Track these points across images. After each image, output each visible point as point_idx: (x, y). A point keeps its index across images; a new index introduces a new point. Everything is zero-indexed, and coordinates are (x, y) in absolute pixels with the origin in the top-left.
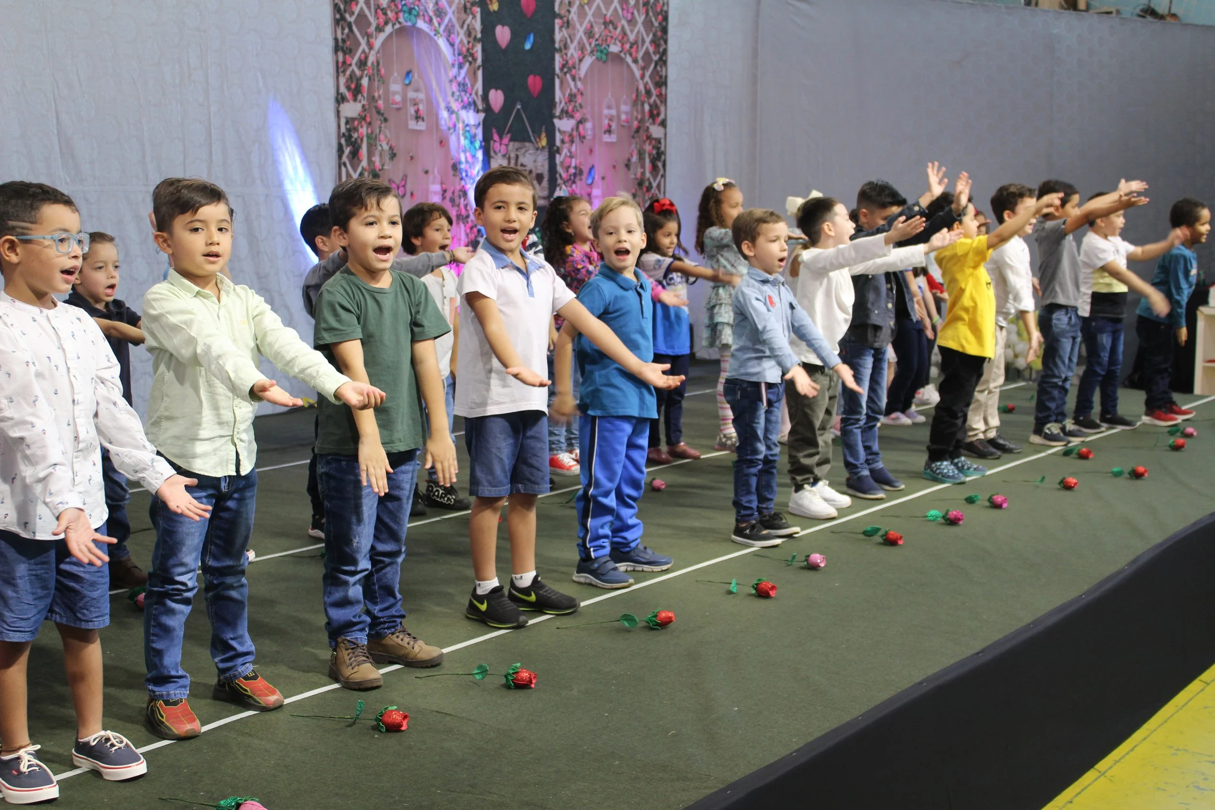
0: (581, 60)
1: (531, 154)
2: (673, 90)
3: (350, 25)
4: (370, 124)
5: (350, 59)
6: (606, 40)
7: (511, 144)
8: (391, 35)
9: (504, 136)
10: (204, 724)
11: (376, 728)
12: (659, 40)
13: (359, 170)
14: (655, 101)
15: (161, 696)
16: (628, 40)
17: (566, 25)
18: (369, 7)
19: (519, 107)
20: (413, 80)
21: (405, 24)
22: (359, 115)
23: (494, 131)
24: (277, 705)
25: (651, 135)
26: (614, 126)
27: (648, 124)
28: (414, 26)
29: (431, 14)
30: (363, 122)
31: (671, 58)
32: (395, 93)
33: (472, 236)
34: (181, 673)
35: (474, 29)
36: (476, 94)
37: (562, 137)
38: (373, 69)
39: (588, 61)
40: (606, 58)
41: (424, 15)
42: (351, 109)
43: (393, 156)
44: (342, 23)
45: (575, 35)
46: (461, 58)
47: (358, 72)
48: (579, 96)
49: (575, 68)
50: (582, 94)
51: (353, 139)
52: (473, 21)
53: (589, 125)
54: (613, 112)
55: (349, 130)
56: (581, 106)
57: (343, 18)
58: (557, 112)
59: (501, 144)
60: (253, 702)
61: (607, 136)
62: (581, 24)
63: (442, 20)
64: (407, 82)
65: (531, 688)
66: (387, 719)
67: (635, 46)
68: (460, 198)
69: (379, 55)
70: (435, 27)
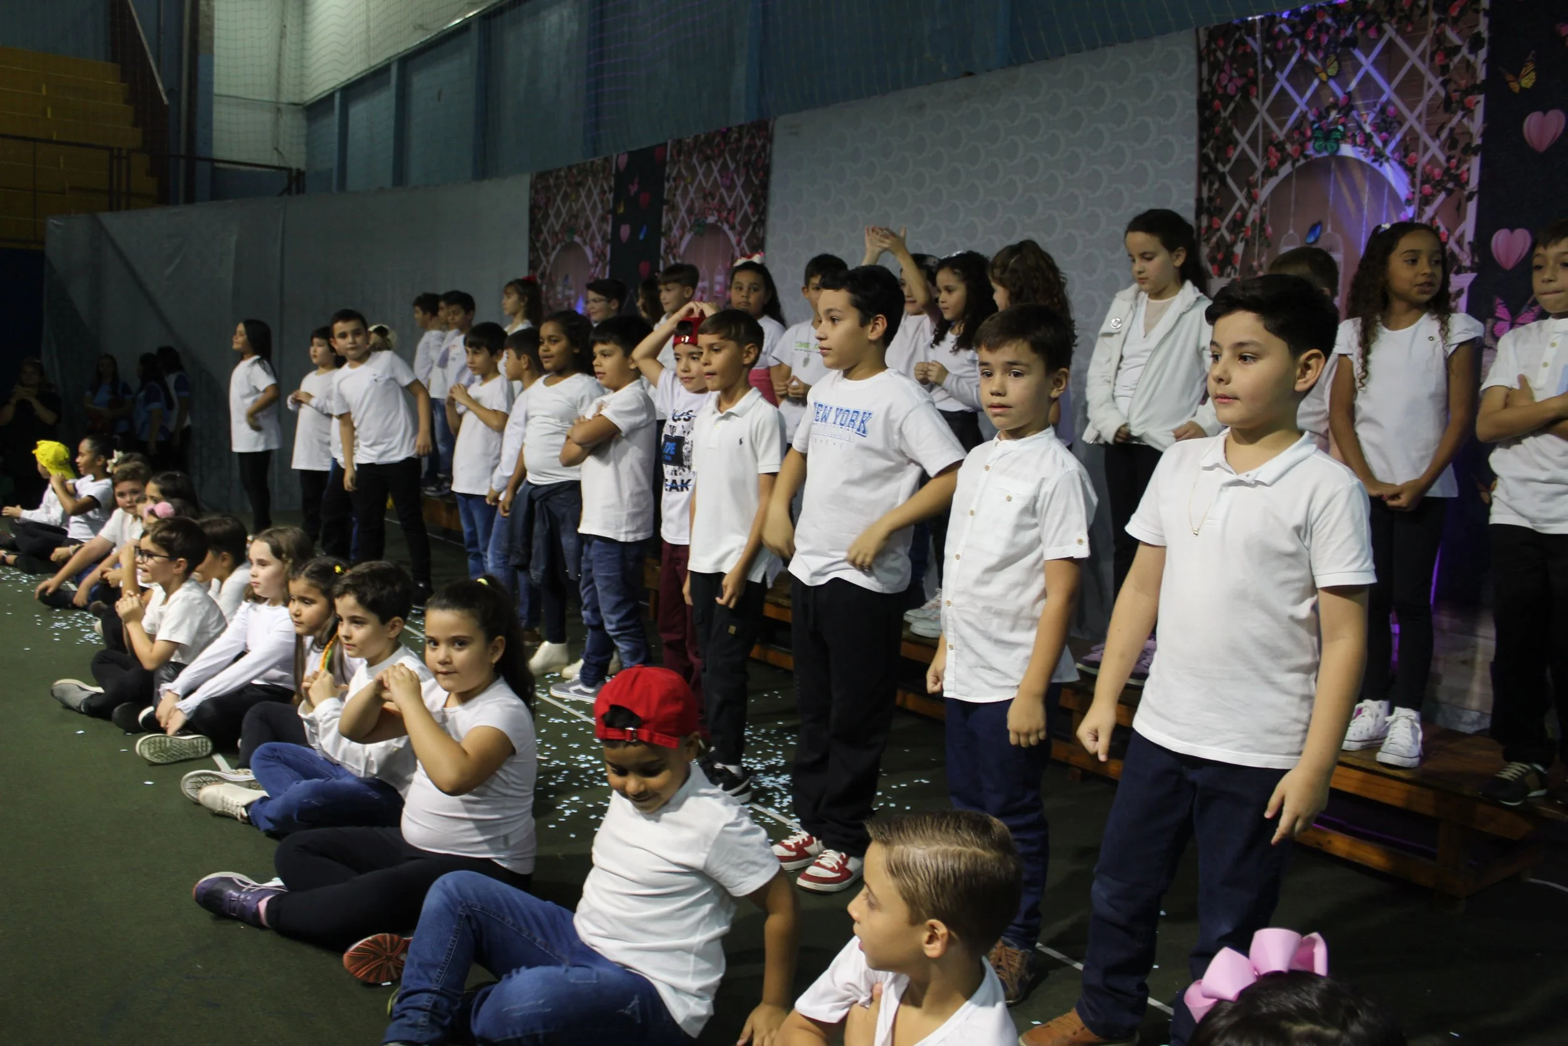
3: (1222, 179)
5: (1219, 221)
8: (1288, 177)
9: (1525, 308)
18: (1254, 147)
20: (1323, 235)
21: (1319, 156)
23: (1498, 301)
28: (1333, 155)
29: (1368, 129)
36: (1459, 242)
38: (1253, 230)
41: (1354, 136)
44: (1211, 176)
46: (1427, 188)
47: (1228, 237)
52: (1465, 121)
57: (1213, 170)
63: (1392, 134)
69: (1264, 209)
70: (1376, 147)
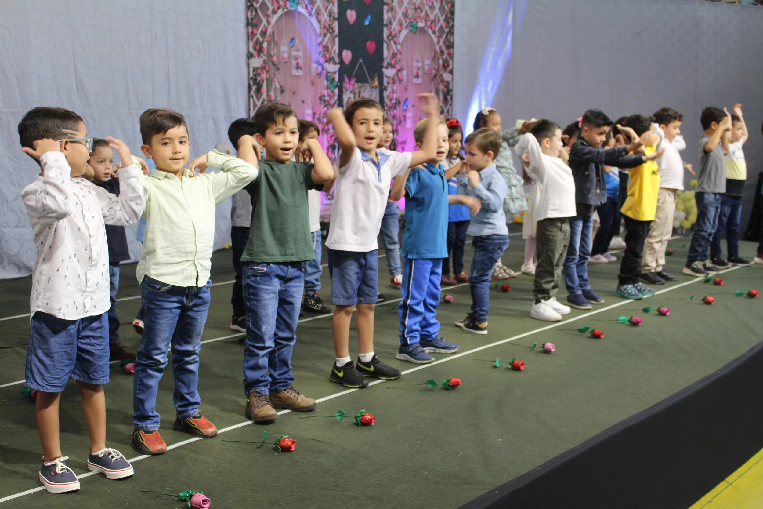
0: (400, 32)
1: (368, 91)
2: (457, 51)
3: (256, 9)
4: (268, 71)
5: (256, 31)
6: (416, 19)
7: (357, 85)
8: (281, 16)
9: (352, 79)
10: (168, 445)
11: (275, 449)
12: (449, 19)
13: (261, 100)
14: (446, 58)
15: (142, 428)
16: (429, 19)
17: (390, 10)
19: (361, 61)
20: (295, 44)
21: (290, 9)
22: (262, 66)
23: (345, 76)
24: (213, 434)
25: (443, 79)
26: (420, 73)
27: (441, 72)
28: (296, 10)
30: (264, 71)
31: (456, 30)
32: (284, 52)
33: (331, 142)
34: (155, 413)
35: (333, 12)
36: (335, 52)
37: (388, 80)
38: (270, 37)
39: (404, 32)
40: (415, 30)
41: (302, 3)
42: (257, 62)
43: (282, 91)
44: (251, 8)
45: (396, 16)
46: (325, 30)
47: (261, 39)
48: (399, 55)
49: (396, 36)
50: (400, 53)
51: (258, 81)
52: (333, 7)
53: (404, 73)
54: (420, 64)
55: (255, 75)
56: (400, 61)
57: (252, 5)
58: (385, 64)
59: (350, 84)
60: (198, 432)
61: (416, 79)
62: (400, 9)
63: (314, 6)
64: (291, 45)
65: (371, 425)
66: (282, 443)
67: (434, 23)
68: (323, 118)
69: (274, 28)
70: (309, 11)
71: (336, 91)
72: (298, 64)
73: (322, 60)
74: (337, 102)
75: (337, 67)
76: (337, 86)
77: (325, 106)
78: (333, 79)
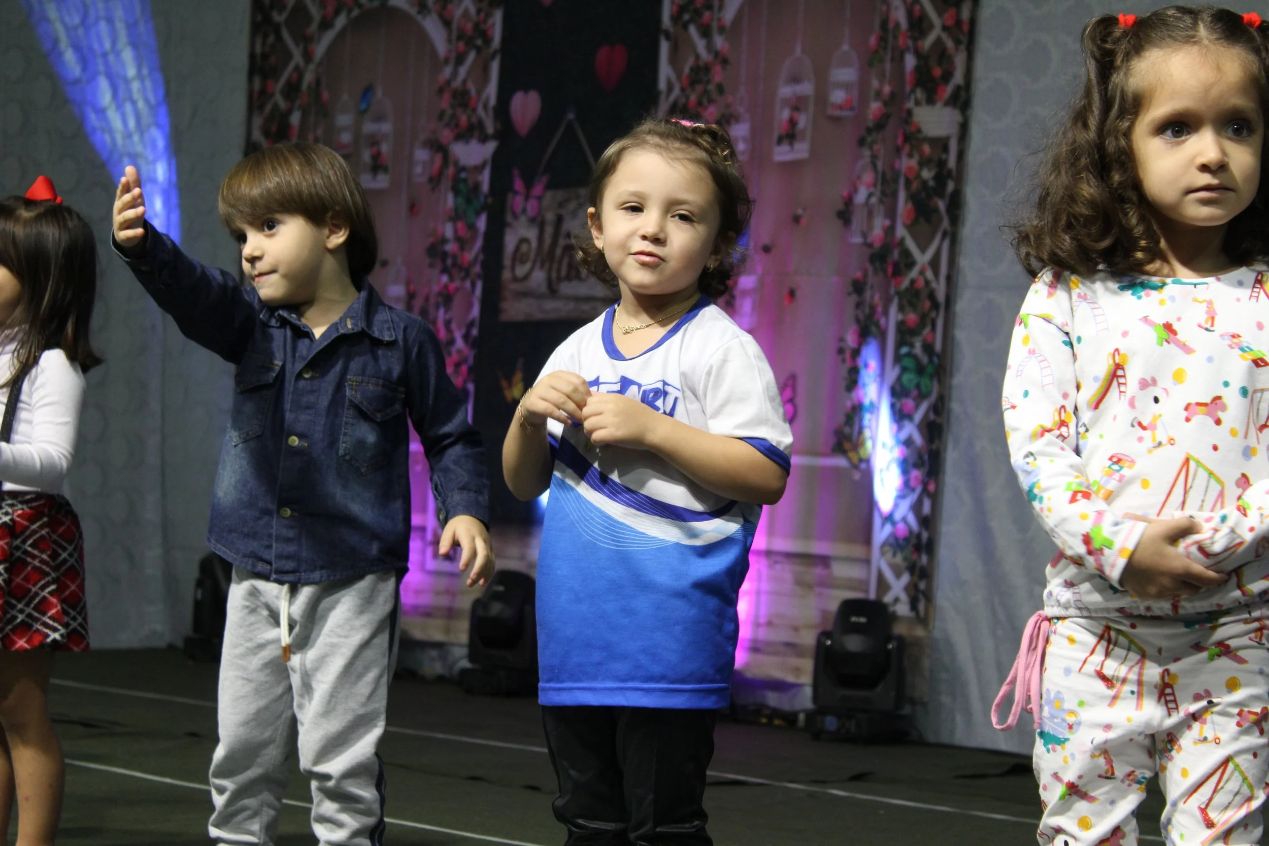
3: (277, 30)
5: (273, 85)
7: (549, 195)
8: (343, 31)
9: (536, 179)
14: (939, 41)
19: (571, 116)
20: (373, 100)
23: (516, 172)
25: (919, 131)
26: (803, 121)
27: (907, 104)
32: (342, 129)
36: (485, 106)
38: (309, 96)
44: (265, 27)
47: (283, 104)
48: (718, 68)
49: (711, 9)
50: (725, 62)
54: (807, 89)
56: (720, 89)
57: (267, 19)
59: (527, 198)
61: (785, 148)
64: (363, 106)
68: (437, 307)
69: (319, 70)
71: (482, 223)
72: (376, 157)
73: (446, 135)
74: (481, 257)
75: (491, 147)
76: (484, 208)
77: (444, 270)
78: (477, 187)
